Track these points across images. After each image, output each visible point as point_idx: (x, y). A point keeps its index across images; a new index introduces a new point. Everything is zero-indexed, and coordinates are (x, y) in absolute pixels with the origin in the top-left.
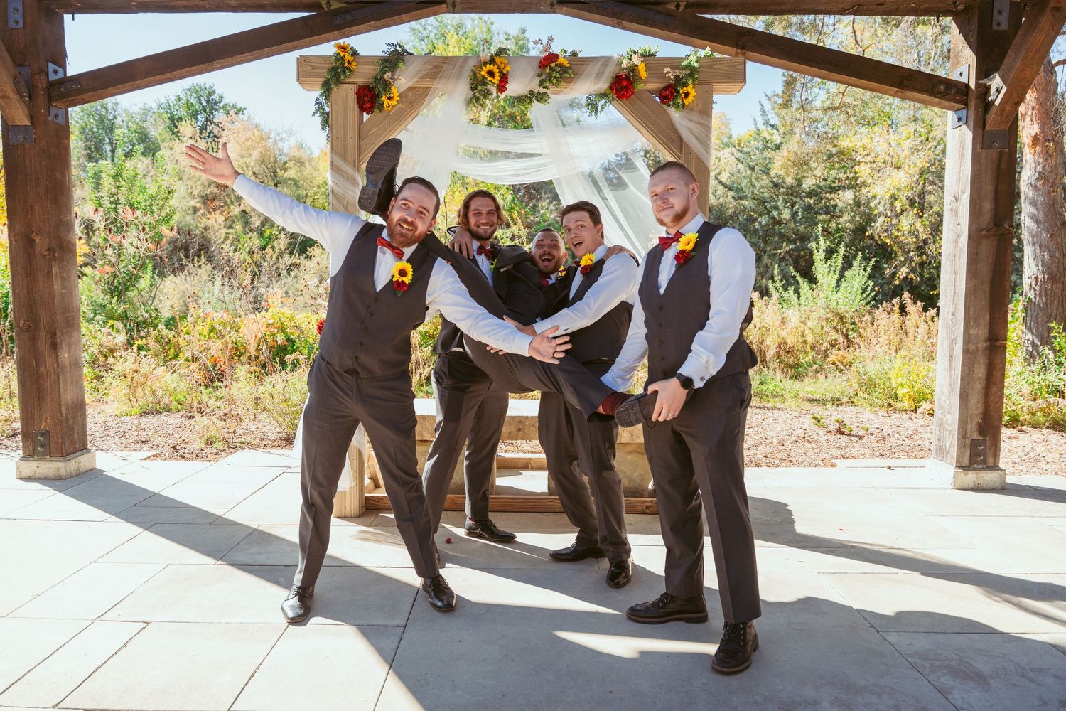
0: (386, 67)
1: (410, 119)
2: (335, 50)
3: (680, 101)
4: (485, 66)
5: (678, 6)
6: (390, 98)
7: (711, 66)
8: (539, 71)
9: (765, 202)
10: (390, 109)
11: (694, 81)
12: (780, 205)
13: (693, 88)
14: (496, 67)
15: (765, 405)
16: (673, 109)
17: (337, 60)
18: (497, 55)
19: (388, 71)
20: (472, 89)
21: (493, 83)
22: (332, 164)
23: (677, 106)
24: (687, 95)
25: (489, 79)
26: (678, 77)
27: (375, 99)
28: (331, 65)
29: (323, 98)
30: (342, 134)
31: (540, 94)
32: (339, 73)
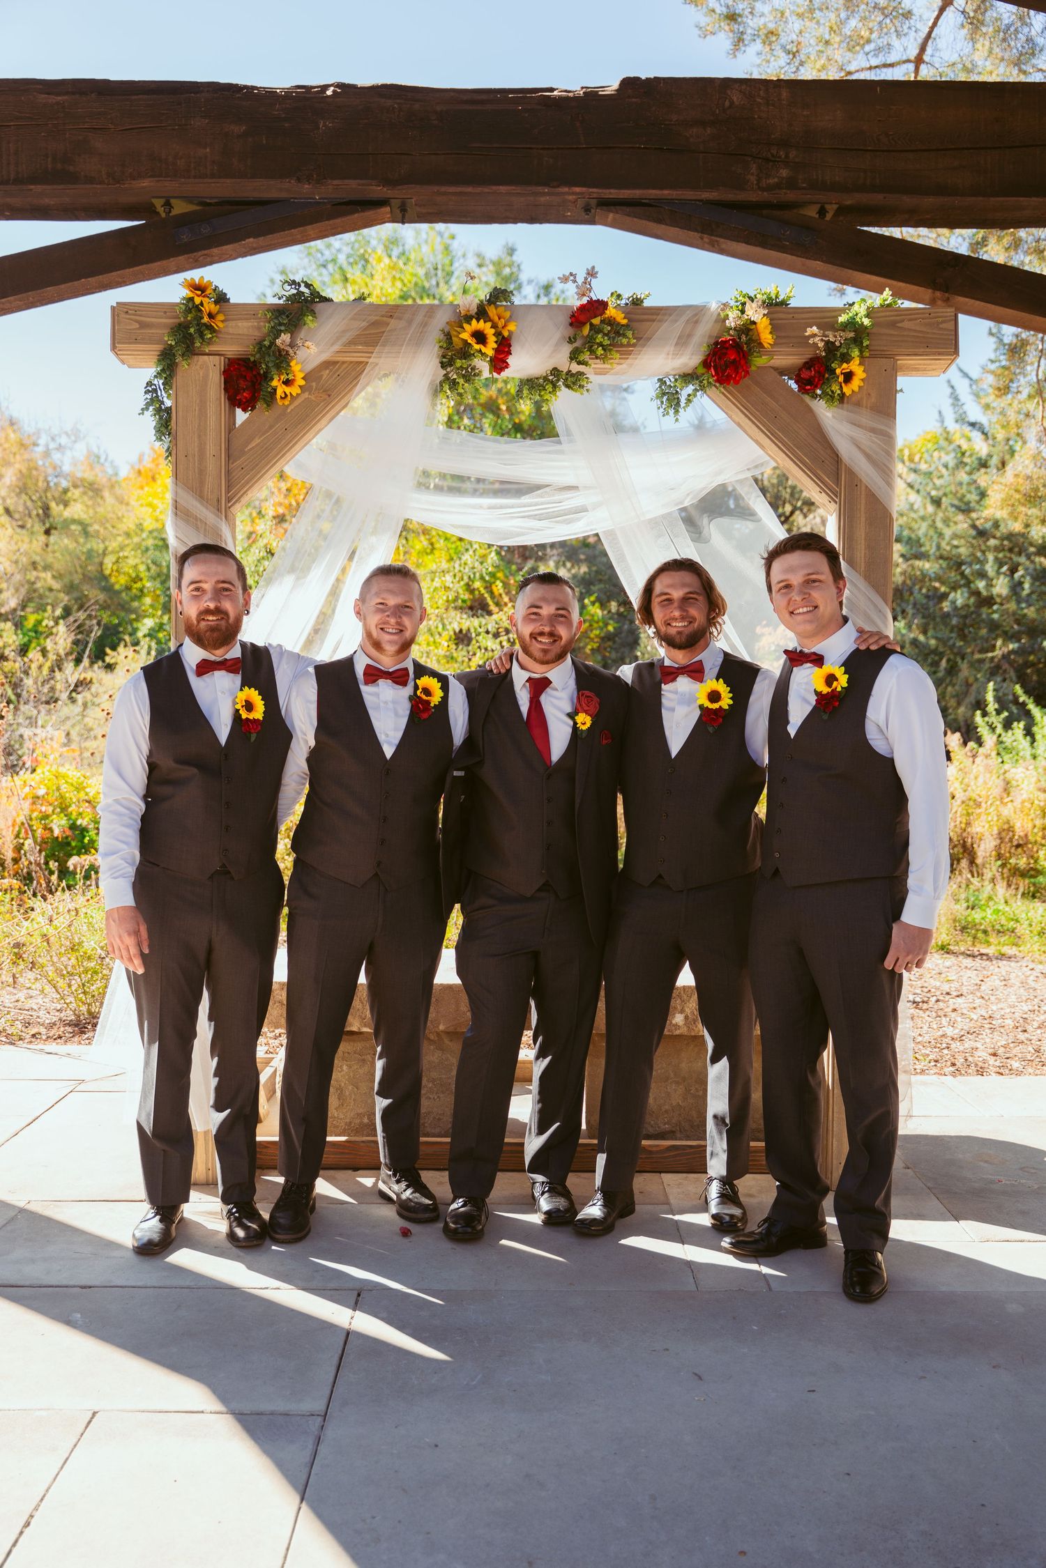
0: (280, 324)
1: (324, 421)
2: (186, 293)
3: (835, 388)
4: (469, 323)
5: (822, 212)
6: (287, 383)
7: (893, 325)
8: (570, 332)
9: (960, 564)
10: (287, 402)
11: (861, 352)
12: (990, 568)
13: (860, 364)
14: (489, 324)
15: (983, 951)
16: (822, 402)
17: (188, 310)
18: (489, 301)
19: (285, 332)
20: (443, 366)
21: (483, 354)
22: (176, 504)
23: (830, 397)
24: (849, 377)
25: (477, 347)
26: (833, 343)
27: (260, 384)
28: (177, 321)
29: (161, 382)
30: (196, 449)
31: (573, 375)
32: (191, 334)
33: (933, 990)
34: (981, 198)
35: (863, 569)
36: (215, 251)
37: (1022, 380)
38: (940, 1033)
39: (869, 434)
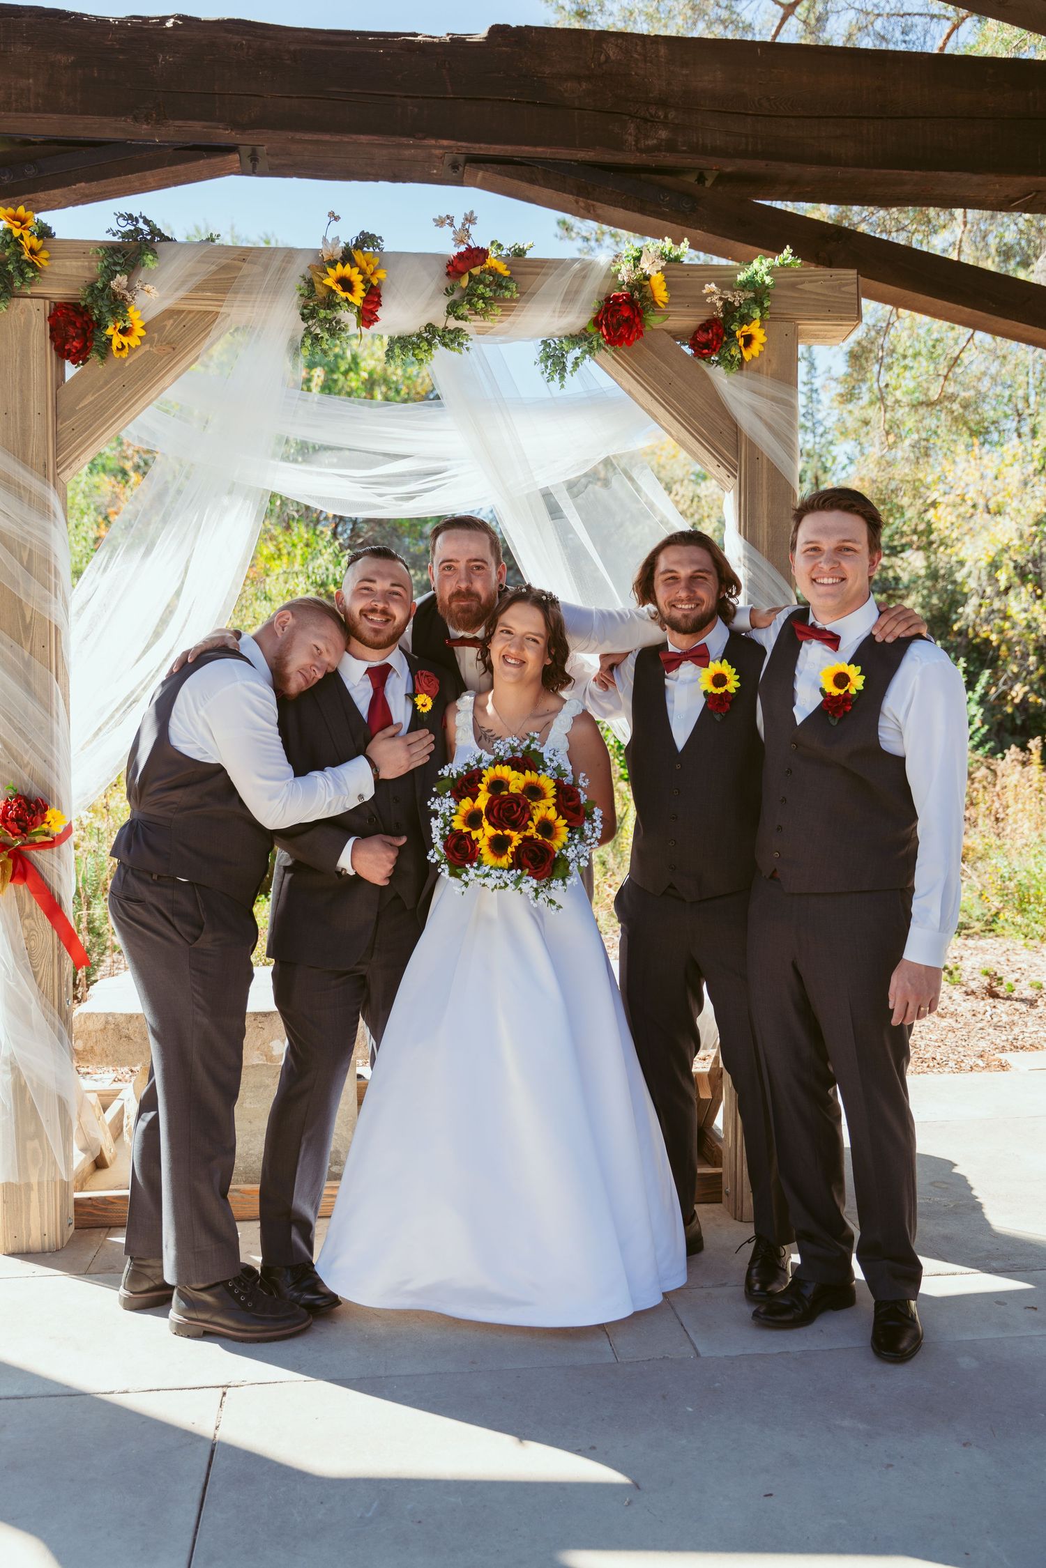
0: (116, 264)
1: (168, 379)
2: (2, 224)
3: (735, 352)
4: (333, 267)
5: (702, 179)
6: (125, 331)
7: (793, 286)
8: (446, 282)
10: (124, 354)
11: (762, 314)
13: (760, 327)
14: (356, 270)
16: (720, 369)
17: (5, 244)
18: (355, 246)
19: (120, 272)
20: (304, 318)
21: (349, 304)
23: (728, 363)
24: (749, 340)
25: (342, 295)
26: (732, 304)
27: (92, 332)
30: (18, 406)
31: (450, 332)
32: (9, 272)
34: (864, 170)
39: (770, 402)
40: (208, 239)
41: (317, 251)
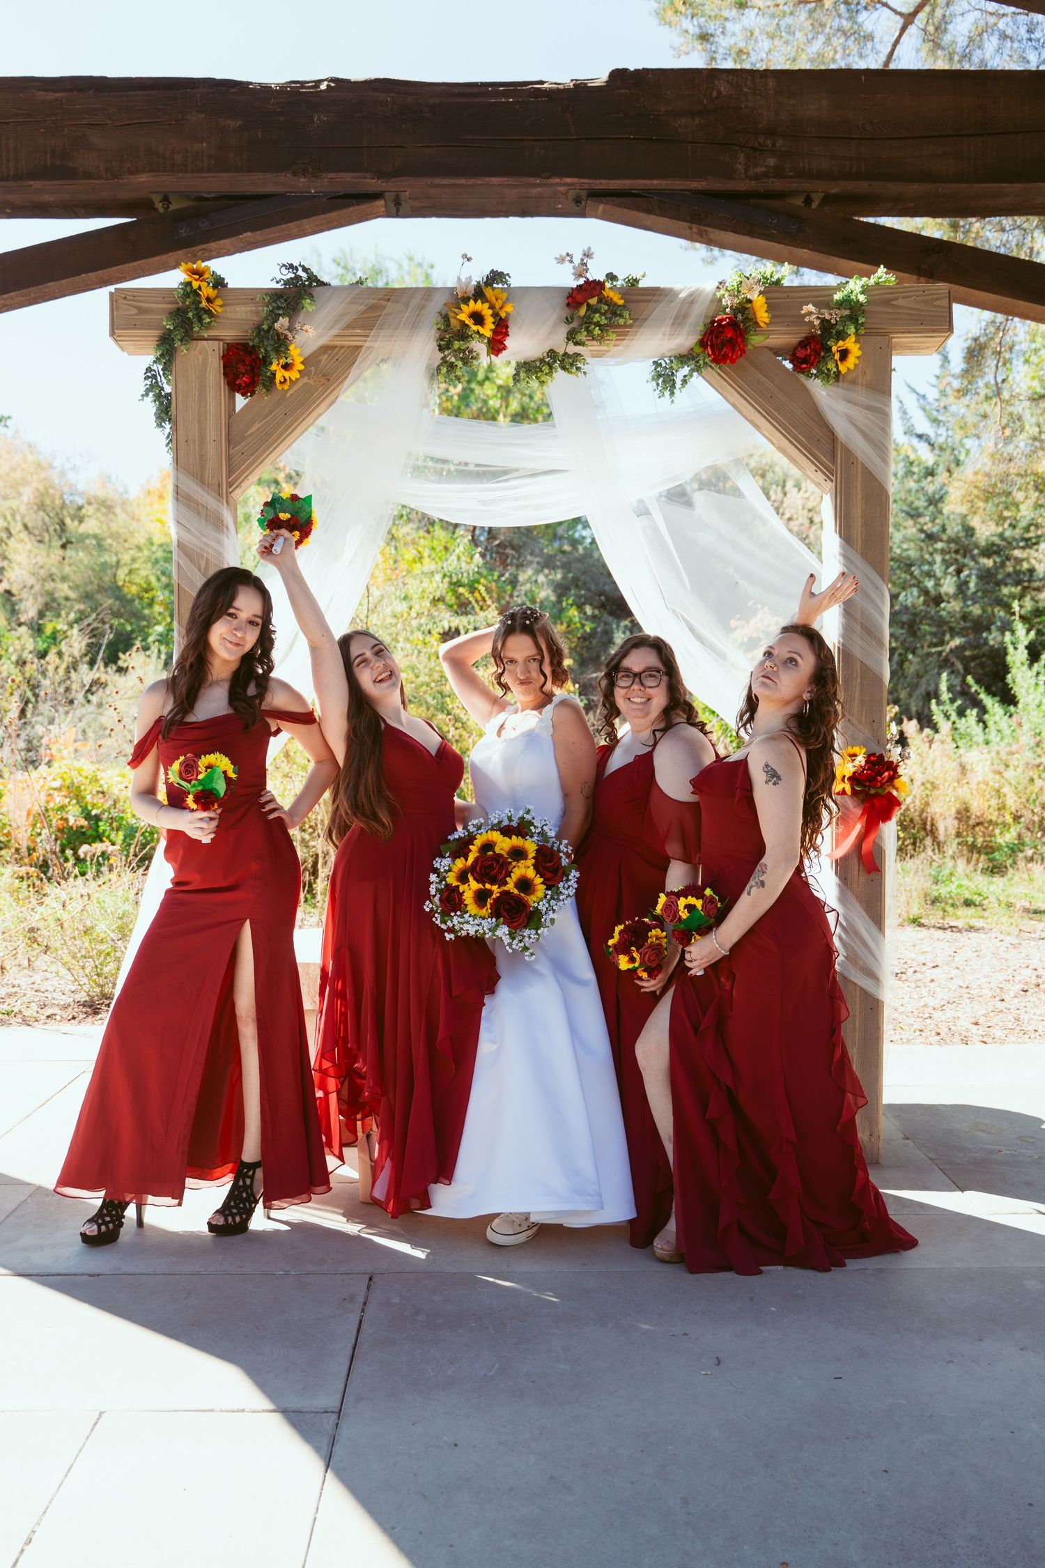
0: (279, 308)
1: (323, 406)
2: (185, 279)
3: (831, 365)
4: (466, 305)
5: (808, 201)
6: (286, 367)
7: (887, 302)
8: (566, 312)
9: (911, 565)
10: (286, 387)
11: (857, 330)
12: (938, 569)
13: (855, 342)
14: (487, 305)
16: (818, 381)
17: (186, 295)
18: (486, 283)
19: (283, 315)
20: (441, 349)
21: (481, 335)
22: (177, 491)
23: (826, 376)
24: (844, 354)
25: (475, 328)
26: (828, 321)
27: (259, 368)
28: (175, 306)
29: (160, 367)
30: (197, 435)
31: (569, 357)
32: (189, 319)
33: (909, 962)
34: (964, 185)
35: (859, 546)
36: (213, 245)
37: (981, 383)
38: (922, 1003)
39: (864, 411)
40: (357, 282)
41: (453, 289)
